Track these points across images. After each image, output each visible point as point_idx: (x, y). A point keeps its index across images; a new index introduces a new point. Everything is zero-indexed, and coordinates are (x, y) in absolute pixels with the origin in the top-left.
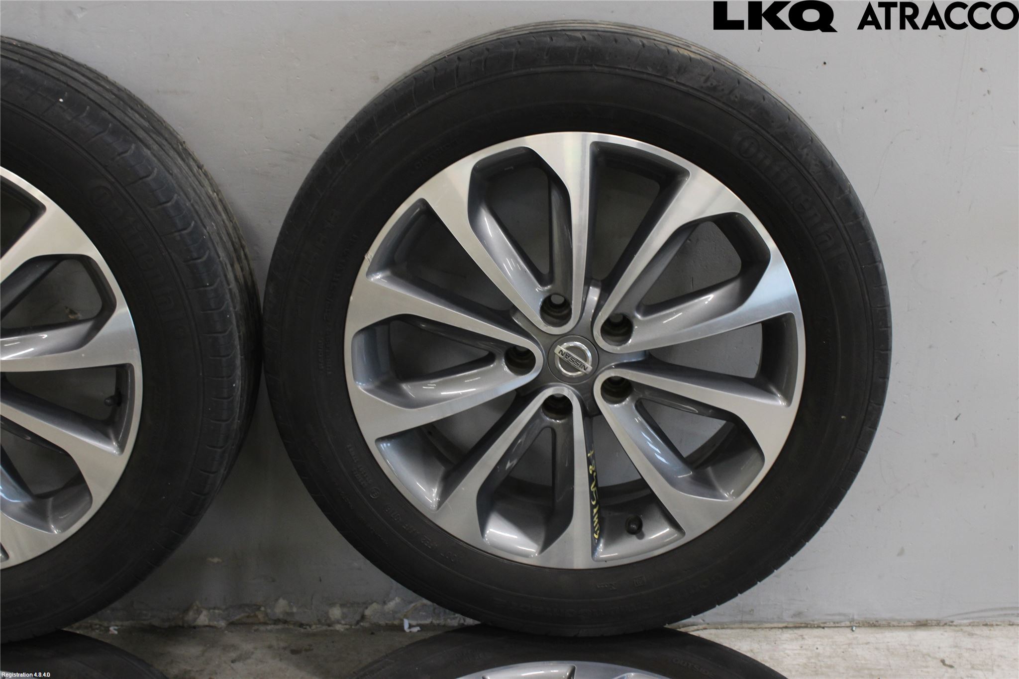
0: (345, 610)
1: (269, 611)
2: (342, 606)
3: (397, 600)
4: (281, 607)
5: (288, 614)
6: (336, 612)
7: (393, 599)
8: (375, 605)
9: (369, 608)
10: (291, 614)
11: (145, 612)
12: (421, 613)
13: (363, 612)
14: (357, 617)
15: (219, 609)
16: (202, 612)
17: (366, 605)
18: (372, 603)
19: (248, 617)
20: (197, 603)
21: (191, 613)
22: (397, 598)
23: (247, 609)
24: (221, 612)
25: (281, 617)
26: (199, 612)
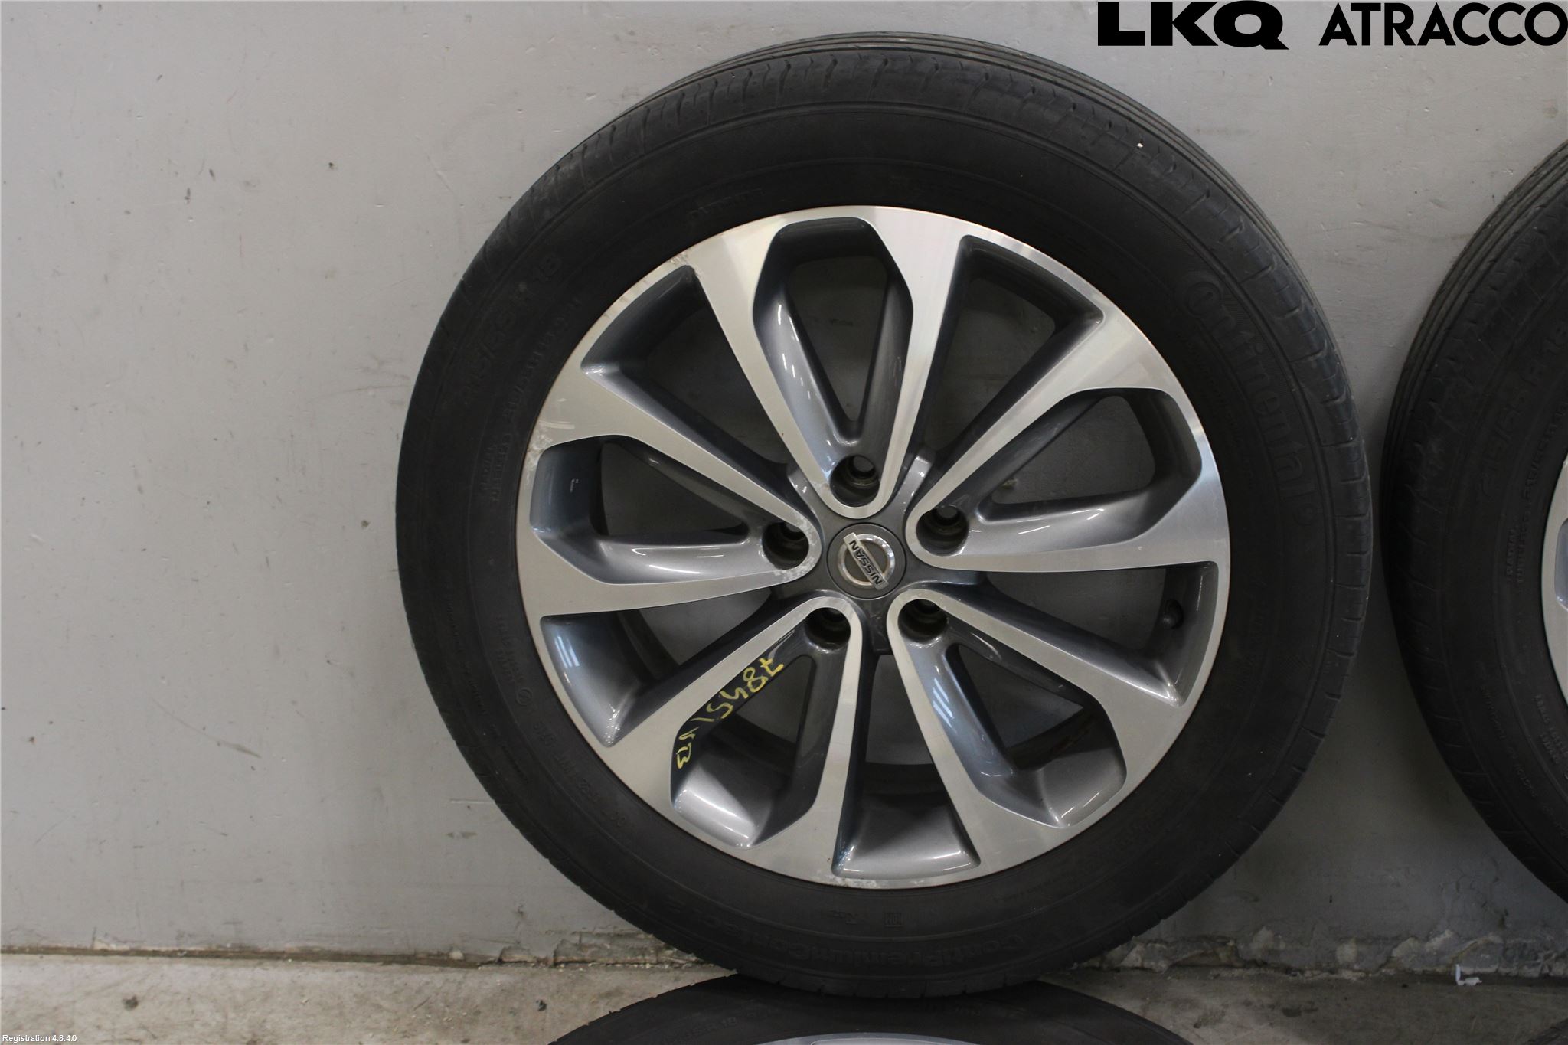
0: (1363, 949)
1: (1241, 947)
2: (1359, 941)
3: (1448, 934)
4: (1261, 941)
5: (1270, 951)
6: (1347, 951)
7: (1439, 934)
8: (1410, 942)
9: (1400, 946)
10: (1275, 952)
12: (1482, 955)
13: (1390, 952)
14: (1380, 960)
15: (1161, 941)
16: (1135, 946)
17: (1397, 940)
18: (1408, 937)
19: (1203, 955)
21: (1117, 949)
22: (1447, 931)
23: (1205, 944)
24: (1164, 947)
25: (1258, 956)
26: (1130, 947)
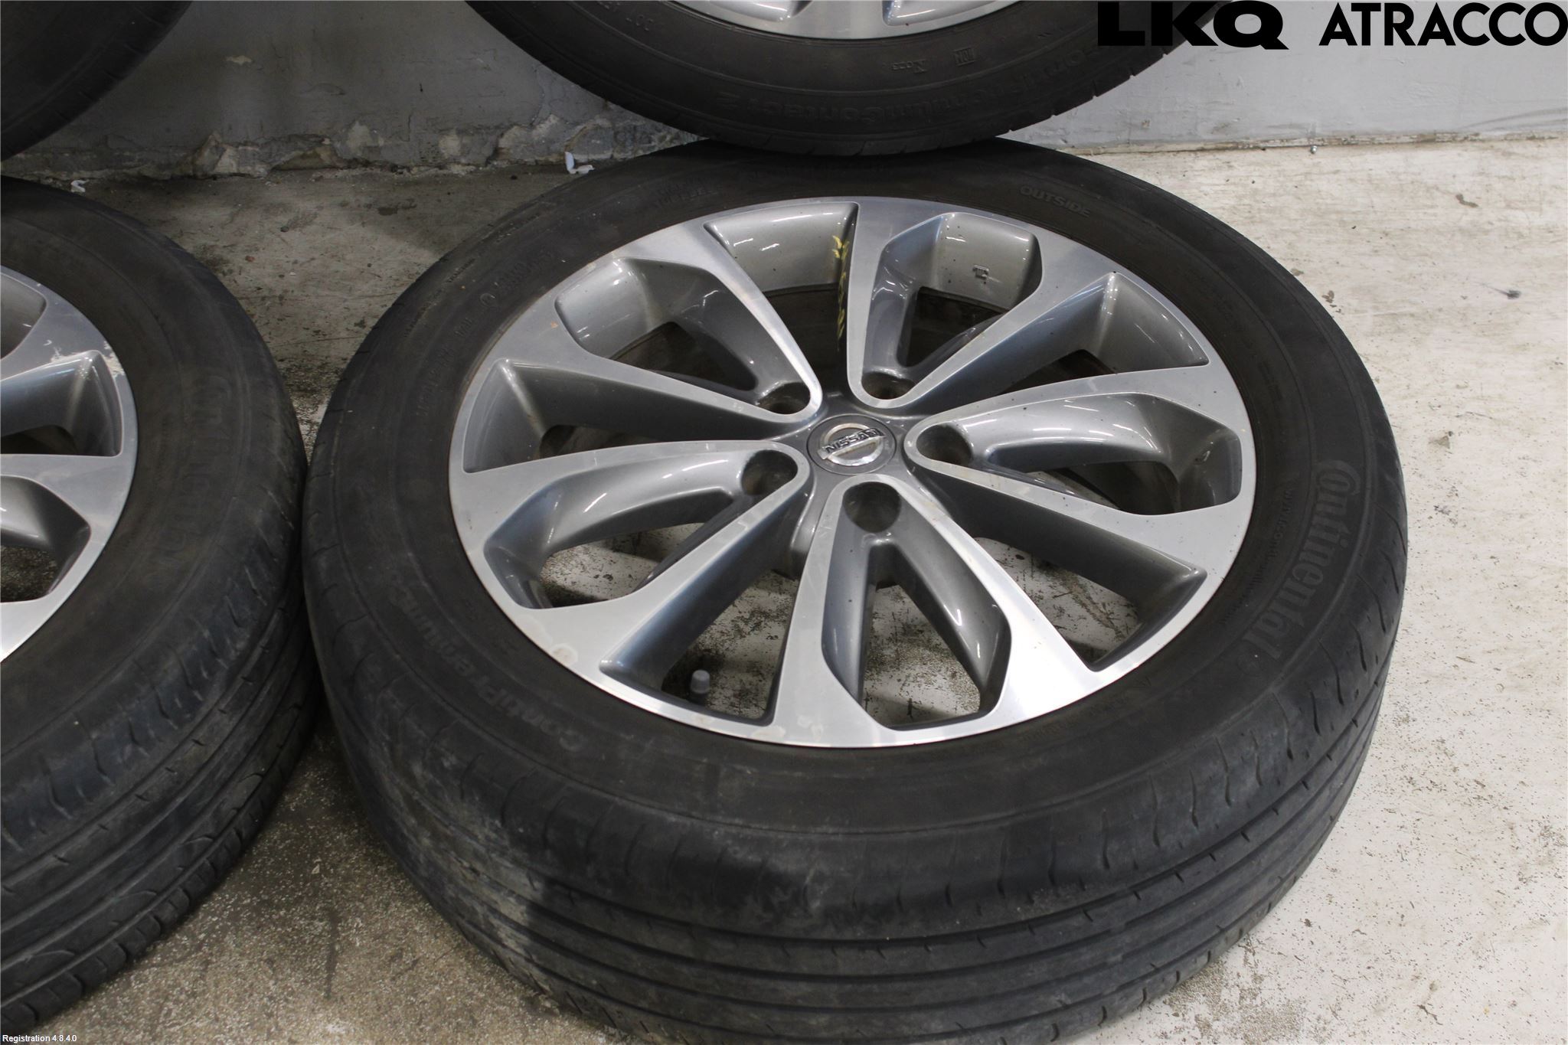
0: (466, 140)
1: (338, 145)
2: (461, 133)
3: (553, 120)
4: (358, 138)
5: (370, 149)
6: (451, 145)
7: (543, 120)
8: (516, 131)
9: (506, 136)
10: (375, 149)
11: (127, 154)
12: (593, 141)
13: (497, 143)
14: (488, 151)
15: (253, 144)
16: (225, 150)
17: (501, 130)
18: (512, 126)
19: (303, 157)
20: (216, 135)
21: (206, 153)
22: (552, 117)
23: (300, 144)
24: (257, 150)
25: (359, 154)
26: (219, 151)
